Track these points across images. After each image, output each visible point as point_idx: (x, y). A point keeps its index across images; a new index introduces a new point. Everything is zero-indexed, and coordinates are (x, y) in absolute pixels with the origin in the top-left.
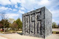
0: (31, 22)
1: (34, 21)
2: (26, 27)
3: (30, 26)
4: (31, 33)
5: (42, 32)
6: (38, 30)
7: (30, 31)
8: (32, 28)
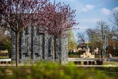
0: (35, 34)
1: (43, 34)
2: (24, 44)
3: (34, 43)
4: (34, 56)
5: (57, 54)
6: (49, 51)
7: (34, 53)
8: (38, 48)
